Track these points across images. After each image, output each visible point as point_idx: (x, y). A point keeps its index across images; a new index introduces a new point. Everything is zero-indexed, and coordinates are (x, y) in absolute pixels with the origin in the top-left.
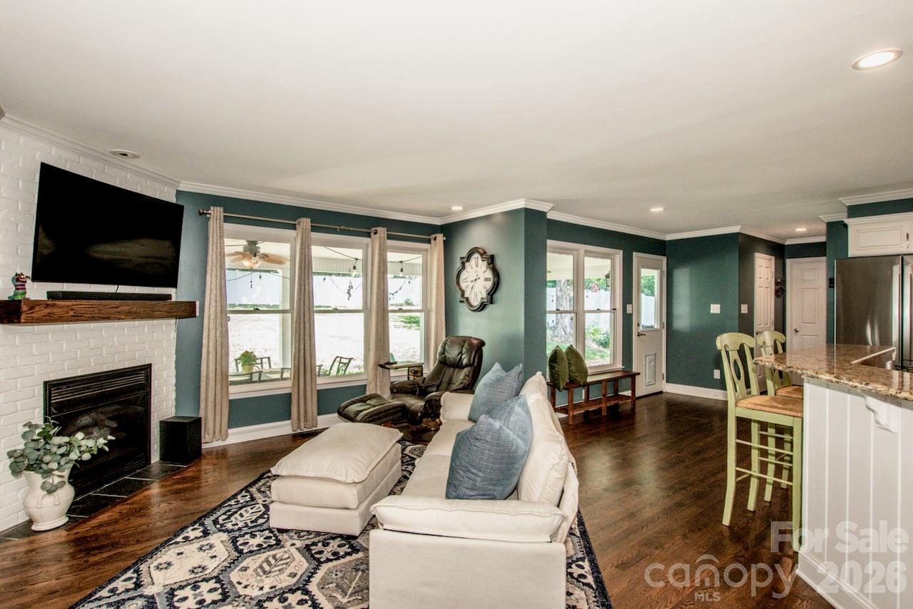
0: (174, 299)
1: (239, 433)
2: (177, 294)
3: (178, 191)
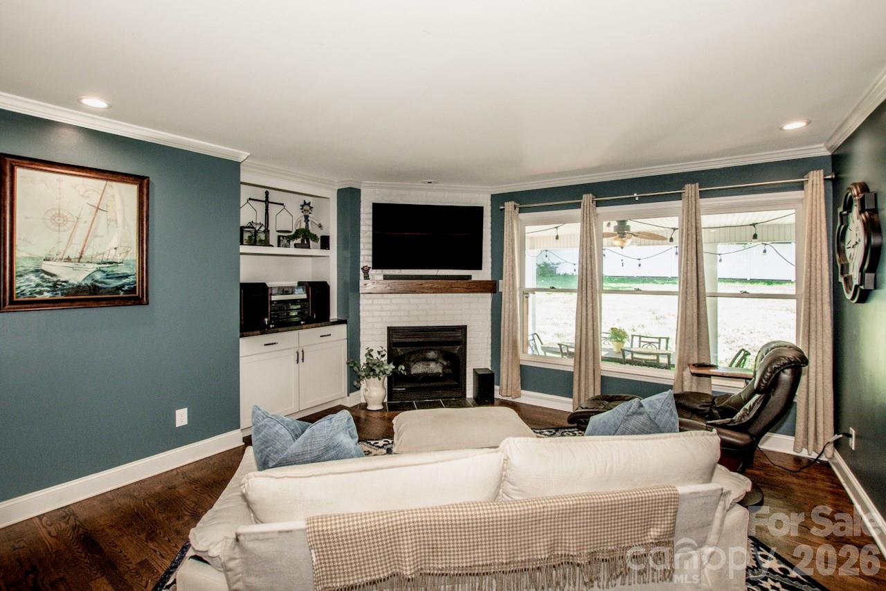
0: (473, 279)
1: (537, 397)
2: (476, 275)
3: (492, 195)
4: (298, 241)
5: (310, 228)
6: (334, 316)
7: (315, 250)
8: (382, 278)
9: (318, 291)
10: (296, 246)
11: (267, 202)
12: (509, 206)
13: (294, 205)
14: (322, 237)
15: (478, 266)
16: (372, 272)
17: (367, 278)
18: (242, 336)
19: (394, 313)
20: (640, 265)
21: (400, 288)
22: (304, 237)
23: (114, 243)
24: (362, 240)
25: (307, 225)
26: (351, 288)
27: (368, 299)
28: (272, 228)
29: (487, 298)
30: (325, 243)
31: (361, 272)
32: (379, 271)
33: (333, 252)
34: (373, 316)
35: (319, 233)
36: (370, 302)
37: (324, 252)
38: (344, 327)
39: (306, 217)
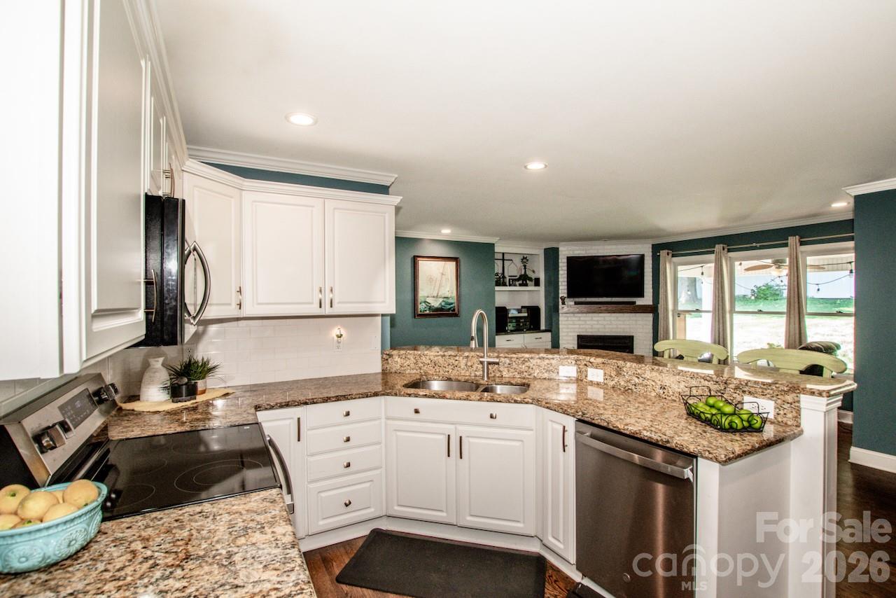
0: (637, 304)
3: (653, 245)
4: (521, 282)
5: (527, 273)
6: (543, 327)
7: (531, 288)
8: (573, 303)
9: (534, 311)
10: (520, 285)
11: (503, 260)
12: (663, 253)
13: (517, 260)
14: (535, 279)
15: (641, 295)
16: (566, 300)
17: (563, 303)
18: (497, 335)
19: (581, 326)
20: (818, 290)
21: (585, 310)
22: (524, 280)
23: (448, 289)
24: (560, 280)
25: (525, 271)
26: (554, 310)
27: (565, 317)
28: (506, 274)
29: (650, 317)
30: (537, 282)
31: (560, 300)
32: (572, 299)
33: (542, 288)
34: (568, 328)
35: (533, 276)
36: (566, 319)
37: (536, 288)
38: (549, 335)
39: (525, 266)
